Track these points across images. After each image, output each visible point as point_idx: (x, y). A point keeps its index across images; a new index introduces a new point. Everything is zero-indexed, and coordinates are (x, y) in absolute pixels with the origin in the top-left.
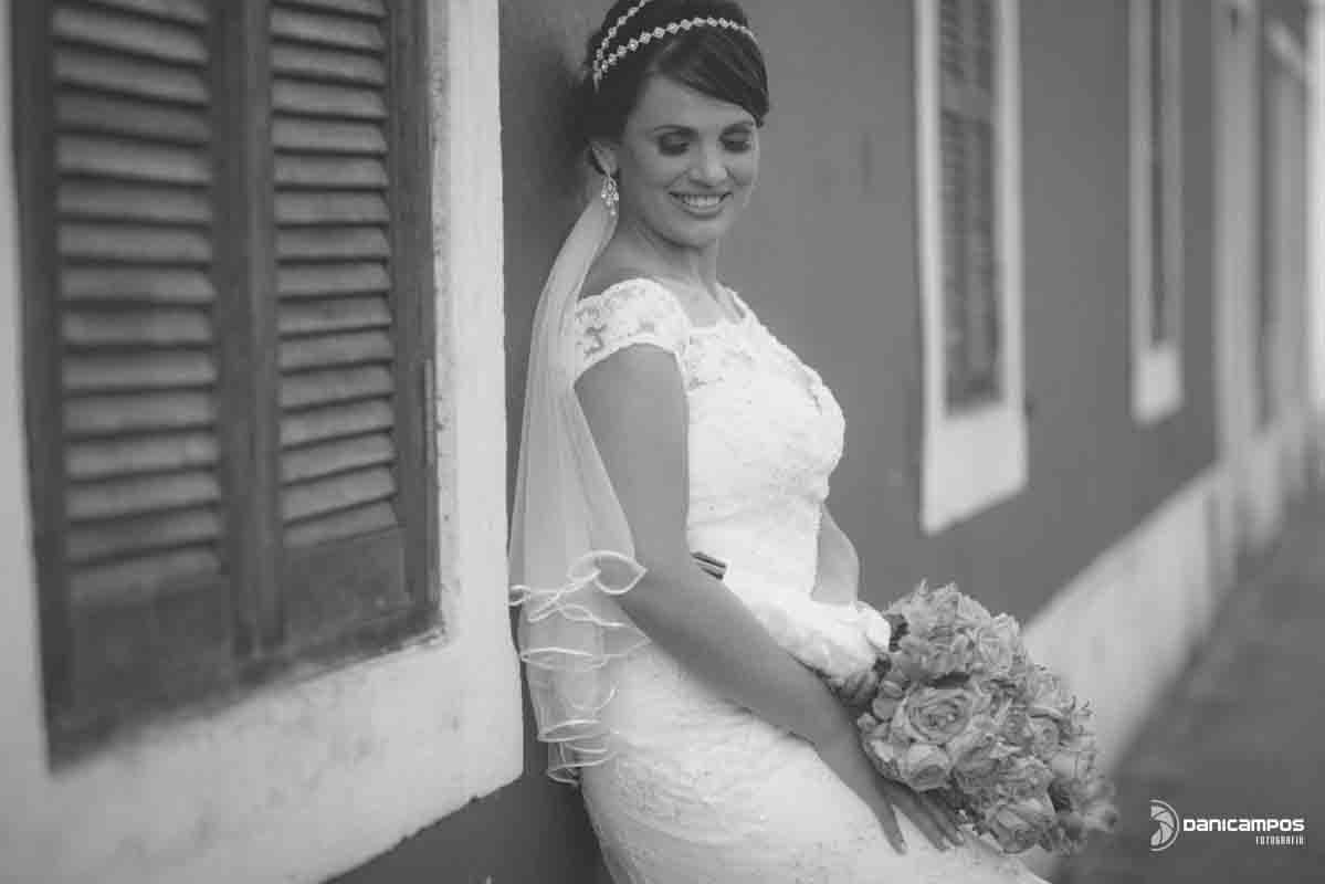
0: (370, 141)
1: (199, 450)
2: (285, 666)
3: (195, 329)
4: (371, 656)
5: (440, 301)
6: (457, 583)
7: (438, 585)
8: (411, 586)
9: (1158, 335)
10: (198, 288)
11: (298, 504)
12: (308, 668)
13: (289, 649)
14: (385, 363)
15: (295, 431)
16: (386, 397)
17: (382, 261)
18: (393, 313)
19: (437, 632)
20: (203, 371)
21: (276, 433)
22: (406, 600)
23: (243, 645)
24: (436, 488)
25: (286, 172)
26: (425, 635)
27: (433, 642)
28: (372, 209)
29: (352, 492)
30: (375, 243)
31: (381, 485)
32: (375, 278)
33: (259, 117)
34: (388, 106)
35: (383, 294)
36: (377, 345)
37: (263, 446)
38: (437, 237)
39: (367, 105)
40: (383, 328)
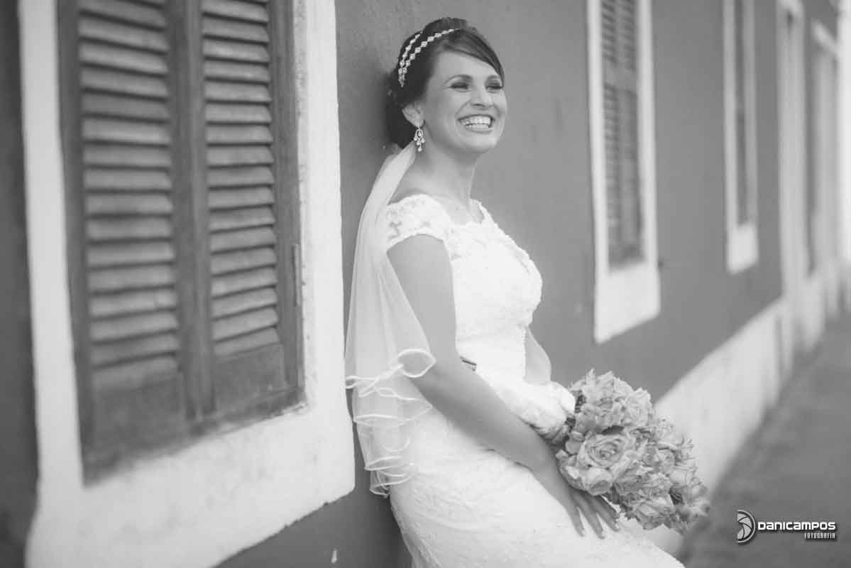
0: (261, 115)
1: (165, 299)
2: (214, 425)
3: (162, 229)
4: (264, 419)
5: (303, 209)
6: (314, 376)
7: (304, 378)
8: (287, 378)
9: (742, 219)
10: (163, 205)
11: (222, 330)
12: (228, 426)
13: (218, 415)
14: (271, 246)
15: (220, 288)
16: (272, 266)
17: (269, 186)
18: (276, 216)
19: (303, 405)
20: (167, 253)
21: (209, 289)
22: (285, 386)
23: (191, 414)
24: (302, 320)
25: (213, 135)
26: (296, 407)
27: (301, 411)
28: (262, 155)
29: (253, 322)
30: (264, 176)
31: (270, 318)
32: (264, 196)
33: (197, 104)
34: (272, 94)
35: (270, 206)
36: (267, 236)
37: (201, 297)
38: (301, 171)
39: (260, 95)
40: (270, 226)
